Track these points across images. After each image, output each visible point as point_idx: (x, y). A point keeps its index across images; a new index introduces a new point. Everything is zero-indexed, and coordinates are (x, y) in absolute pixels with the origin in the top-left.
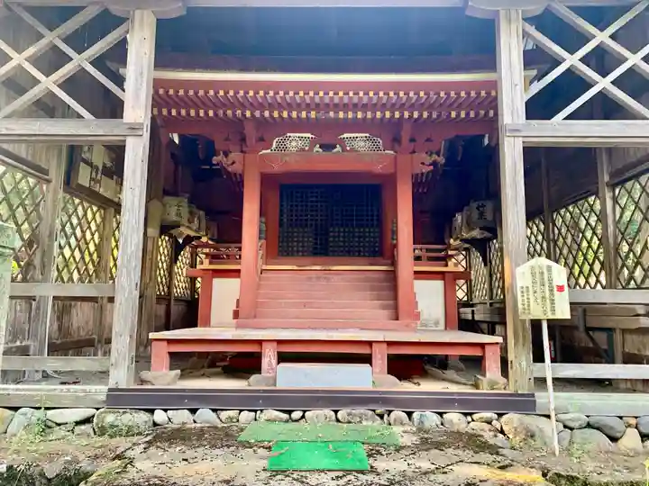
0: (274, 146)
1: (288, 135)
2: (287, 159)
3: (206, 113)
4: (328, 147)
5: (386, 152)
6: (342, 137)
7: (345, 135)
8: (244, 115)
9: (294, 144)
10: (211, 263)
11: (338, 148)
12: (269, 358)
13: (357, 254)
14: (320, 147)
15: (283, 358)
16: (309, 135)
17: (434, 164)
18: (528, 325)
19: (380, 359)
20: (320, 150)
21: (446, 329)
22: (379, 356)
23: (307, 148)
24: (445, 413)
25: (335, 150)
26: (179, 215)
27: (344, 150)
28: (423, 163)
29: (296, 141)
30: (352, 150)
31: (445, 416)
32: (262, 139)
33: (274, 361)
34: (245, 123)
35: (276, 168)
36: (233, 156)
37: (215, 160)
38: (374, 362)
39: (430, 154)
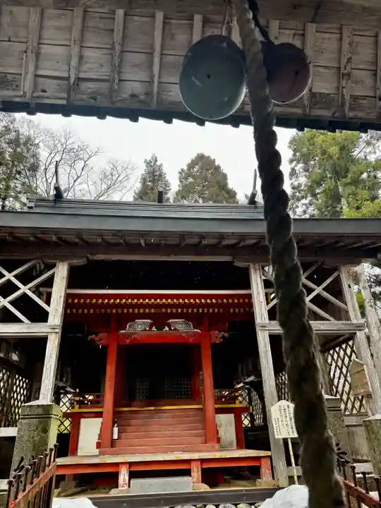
0: (127, 328)
1: (136, 320)
2: (135, 336)
4: (160, 328)
5: (195, 330)
6: (169, 321)
7: (171, 321)
8: (112, 312)
9: (140, 326)
11: (167, 328)
12: (124, 476)
14: (156, 328)
15: (133, 475)
16: (149, 321)
17: (223, 337)
18: (282, 442)
19: (196, 473)
20: (156, 330)
21: (237, 448)
22: (196, 470)
23: (148, 329)
24: (239, 504)
25: (164, 330)
27: (170, 329)
28: (216, 337)
29: (142, 325)
30: (175, 329)
31: (238, 506)
33: (127, 478)
34: (111, 317)
35: (128, 342)
36: (101, 335)
37: (90, 337)
38: (192, 474)
39: (220, 332)
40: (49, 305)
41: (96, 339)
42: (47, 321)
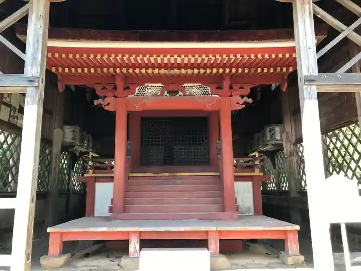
0: (137, 93)
1: (146, 85)
2: (146, 101)
3: (89, 71)
4: (173, 93)
5: (213, 96)
6: (183, 86)
7: (185, 85)
8: (115, 72)
9: (150, 91)
10: (94, 172)
11: (180, 94)
12: (134, 245)
13: (193, 163)
14: (168, 93)
16: (160, 85)
17: (245, 103)
19: (214, 245)
20: (168, 95)
21: (254, 215)
22: (213, 241)
23: (159, 94)
25: (178, 95)
26: (74, 138)
27: (184, 94)
28: (238, 103)
29: (152, 89)
30: (190, 95)
32: (128, 88)
33: (138, 247)
34: (116, 77)
35: (138, 108)
36: (108, 100)
37: (96, 103)
38: (209, 246)
39: (242, 97)
40: (24, 53)
41: (102, 103)
42: (23, 73)
